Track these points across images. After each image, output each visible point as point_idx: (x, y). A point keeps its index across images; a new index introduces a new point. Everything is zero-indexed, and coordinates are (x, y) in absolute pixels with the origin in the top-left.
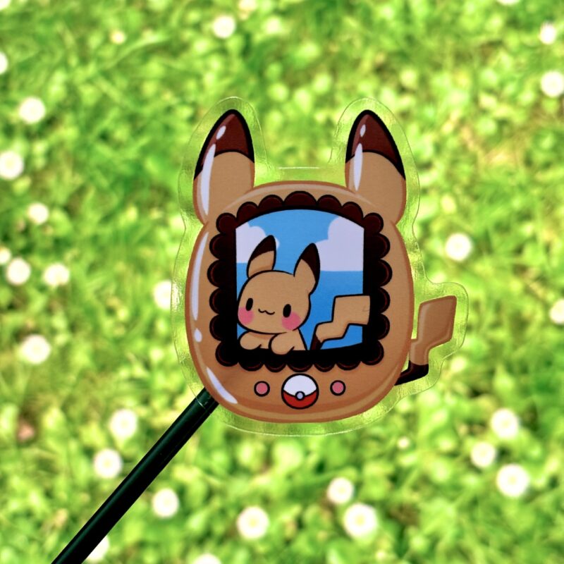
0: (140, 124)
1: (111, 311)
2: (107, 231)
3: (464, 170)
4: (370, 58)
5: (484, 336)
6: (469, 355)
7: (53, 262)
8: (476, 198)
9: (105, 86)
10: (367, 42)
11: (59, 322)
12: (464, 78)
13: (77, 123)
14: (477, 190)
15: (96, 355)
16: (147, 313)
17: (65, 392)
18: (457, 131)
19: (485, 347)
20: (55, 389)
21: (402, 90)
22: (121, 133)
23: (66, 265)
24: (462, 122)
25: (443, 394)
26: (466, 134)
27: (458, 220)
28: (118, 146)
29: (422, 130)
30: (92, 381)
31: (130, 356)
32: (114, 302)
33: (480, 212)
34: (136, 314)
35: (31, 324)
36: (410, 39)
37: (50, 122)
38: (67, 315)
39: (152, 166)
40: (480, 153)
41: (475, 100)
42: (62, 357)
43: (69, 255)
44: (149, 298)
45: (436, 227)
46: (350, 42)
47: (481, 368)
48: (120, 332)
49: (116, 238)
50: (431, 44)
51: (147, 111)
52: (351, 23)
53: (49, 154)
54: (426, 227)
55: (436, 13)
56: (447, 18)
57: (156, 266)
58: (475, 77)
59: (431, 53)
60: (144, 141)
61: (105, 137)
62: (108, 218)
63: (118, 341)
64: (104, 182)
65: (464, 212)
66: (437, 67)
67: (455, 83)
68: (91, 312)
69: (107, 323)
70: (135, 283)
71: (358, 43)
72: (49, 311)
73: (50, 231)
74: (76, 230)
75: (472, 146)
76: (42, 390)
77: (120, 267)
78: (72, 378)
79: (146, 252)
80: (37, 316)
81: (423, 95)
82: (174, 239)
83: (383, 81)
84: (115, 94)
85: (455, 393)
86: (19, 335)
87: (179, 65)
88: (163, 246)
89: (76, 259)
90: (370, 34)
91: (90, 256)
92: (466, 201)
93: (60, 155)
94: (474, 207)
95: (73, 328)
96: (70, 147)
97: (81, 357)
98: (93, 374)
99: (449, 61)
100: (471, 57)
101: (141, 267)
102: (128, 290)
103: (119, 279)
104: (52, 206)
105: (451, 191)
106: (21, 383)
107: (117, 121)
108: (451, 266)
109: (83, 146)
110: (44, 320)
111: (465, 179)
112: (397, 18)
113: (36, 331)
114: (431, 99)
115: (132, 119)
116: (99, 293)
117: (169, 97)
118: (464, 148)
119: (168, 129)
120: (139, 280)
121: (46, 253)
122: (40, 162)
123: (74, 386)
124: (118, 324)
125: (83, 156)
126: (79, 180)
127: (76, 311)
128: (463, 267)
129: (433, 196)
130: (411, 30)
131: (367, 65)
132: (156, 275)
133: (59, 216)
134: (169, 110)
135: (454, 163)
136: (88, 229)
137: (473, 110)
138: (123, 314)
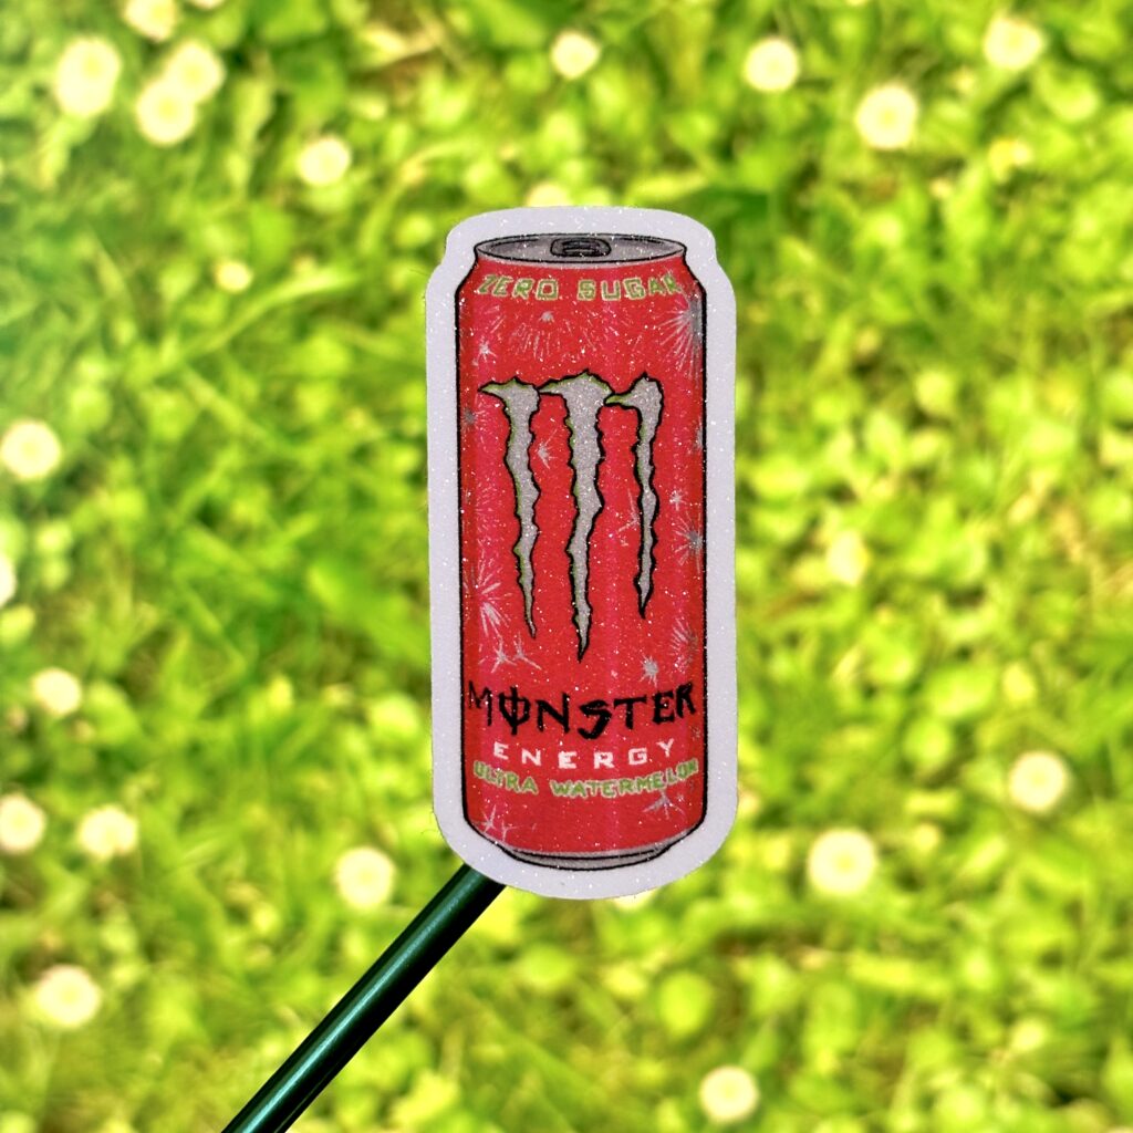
0: (293, 486)
1: (238, 915)
2: (223, 733)
3: (1058, 609)
4: (842, 342)
5: (1088, 976)
6: (1051, 1016)
7: (98, 804)
8: (1083, 672)
9: (206, 393)
10: (837, 302)
11: (119, 936)
12: (1065, 395)
13: (139, 481)
14: (1085, 653)
15: (206, 1009)
16: (321, 919)
17: (139, 1088)
18: (1043, 516)
19: (1088, 1001)
20: (116, 1083)
21: (918, 419)
22: (250, 507)
23: (128, 810)
24: (1056, 496)
25: (991, 1097)
26: (1064, 524)
27: (1039, 720)
28: (241, 537)
29: (963, 514)
30: (201, 1066)
31: (287, 1012)
32: (244, 893)
33: (1090, 702)
34: (296, 922)
35: (52, 940)
36: (940, 297)
37: (75, 480)
38: (136, 920)
39: (325, 585)
40: (1097, 570)
41: (1090, 446)
42: (130, 1012)
43: (134, 788)
44: (326, 885)
45: (989, 736)
46: (798, 300)
47: (1079, 1044)
48: (260, 958)
49: (242, 751)
50: (990, 310)
51: (309, 456)
52: (800, 254)
53: (76, 554)
54: (964, 734)
55: (1006, 234)
56: (1031, 246)
57: (339, 813)
58: (1092, 392)
59: (990, 331)
60: (304, 525)
61: (209, 516)
62: (222, 704)
63: (255, 980)
64: (212, 623)
65: (1054, 705)
66: (1004, 367)
67: (1043, 405)
68: (192, 917)
69: (230, 941)
70: (290, 853)
71: (815, 303)
72: (94, 912)
73: (86, 732)
74: (149, 730)
75: (1077, 553)
76: (87, 1084)
77: (257, 814)
78: (154, 1058)
79: (316, 782)
80: (67, 923)
81: (967, 431)
82: (379, 752)
83: (874, 398)
84: (231, 415)
85: (1018, 1096)
86: (28, 966)
87: (384, 346)
88: (354, 768)
89: (151, 797)
90: (847, 283)
91: (184, 790)
92: (1058, 678)
93: (102, 556)
94: (1078, 692)
95: (151, 950)
96: (125, 537)
97: (173, 1013)
98: (201, 1050)
99: (1031, 352)
100: (1084, 344)
101: (304, 816)
102: (276, 867)
103: (255, 841)
104: (88, 677)
105: (1026, 656)
106: (38, 1069)
107: (238, 477)
108: (1021, 826)
109: (160, 535)
110: (81, 932)
111: (1059, 629)
112: (911, 243)
113: (65, 958)
114: (986, 444)
115: (274, 474)
116: (208, 874)
117: (360, 424)
118: (1060, 558)
119: (361, 499)
120: (301, 843)
121: (79, 783)
122: (55, 573)
123: (160, 1076)
124: (255, 943)
125: (158, 559)
126: (151, 616)
127: (155, 912)
128: (1046, 827)
129: (984, 667)
130: (943, 273)
131: (835, 357)
132: (341, 836)
133: (107, 699)
134: (362, 454)
135: (1035, 590)
136: (177, 731)
137: (1084, 469)
138: (267, 919)
